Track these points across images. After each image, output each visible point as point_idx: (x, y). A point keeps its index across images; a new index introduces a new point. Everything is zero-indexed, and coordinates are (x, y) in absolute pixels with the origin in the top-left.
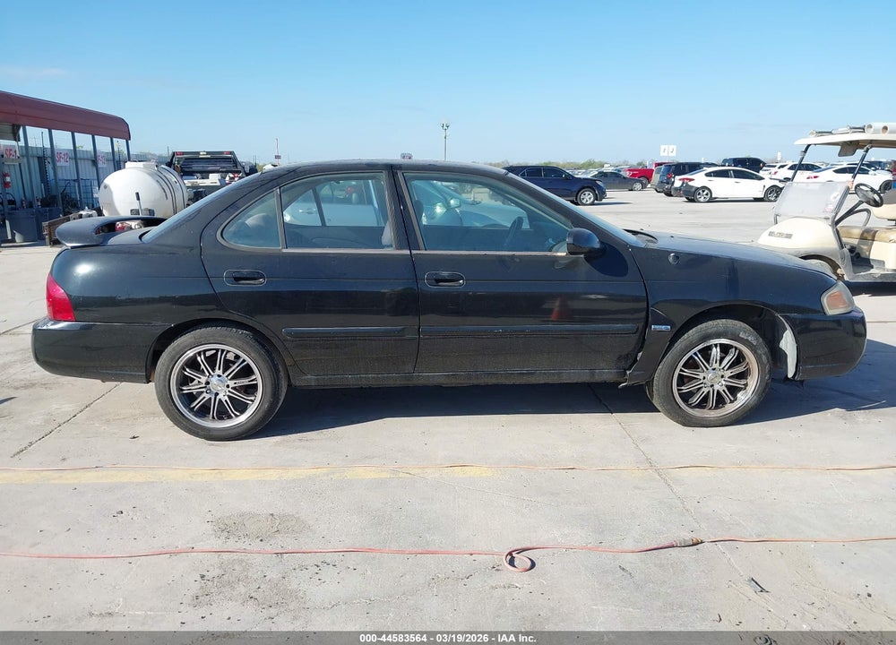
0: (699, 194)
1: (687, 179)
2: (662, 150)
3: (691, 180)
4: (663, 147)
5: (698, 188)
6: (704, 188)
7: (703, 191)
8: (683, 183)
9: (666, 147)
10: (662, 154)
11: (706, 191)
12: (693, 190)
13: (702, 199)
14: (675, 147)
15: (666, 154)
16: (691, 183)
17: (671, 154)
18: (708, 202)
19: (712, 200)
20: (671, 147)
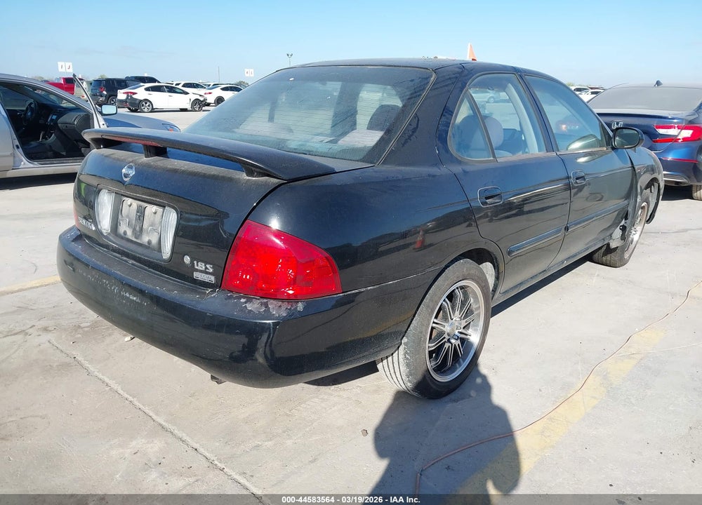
0: (143, 106)
1: (131, 93)
2: (60, 67)
3: (134, 93)
4: (60, 64)
5: (141, 101)
6: (146, 101)
7: (146, 103)
8: (128, 96)
9: (63, 63)
10: (60, 70)
11: (148, 103)
12: (137, 102)
13: (146, 110)
14: (70, 64)
15: (63, 70)
16: (134, 96)
17: (68, 71)
18: (151, 112)
19: (153, 111)
20: (68, 64)
